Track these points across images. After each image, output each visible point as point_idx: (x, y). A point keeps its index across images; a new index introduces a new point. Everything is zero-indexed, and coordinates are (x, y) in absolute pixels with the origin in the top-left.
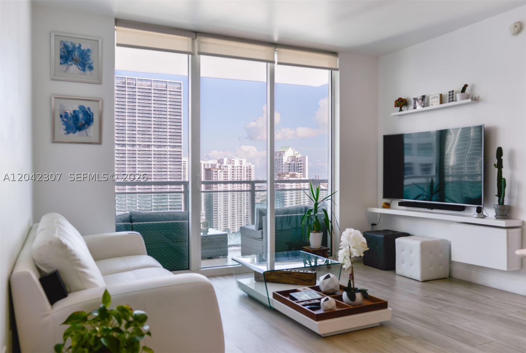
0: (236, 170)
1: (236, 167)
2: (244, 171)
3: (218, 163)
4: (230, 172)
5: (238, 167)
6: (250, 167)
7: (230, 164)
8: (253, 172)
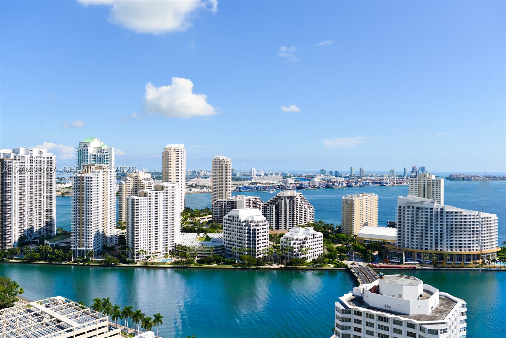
0: (34, 161)
1: (35, 158)
2: (44, 162)
3: (13, 152)
4: (28, 163)
5: (36, 157)
6: (51, 158)
7: (28, 154)
8: (54, 163)
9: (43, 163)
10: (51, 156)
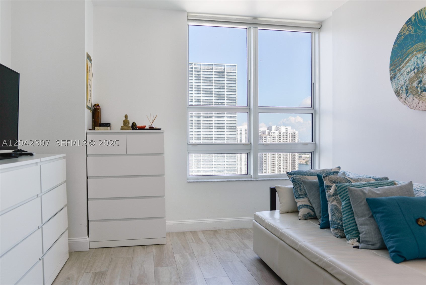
2: (289, 136)
3: (268, 129)
4: (278, 137)
5: (284, 133)
6: (294, 133)
7: (278, 131)
8: (297, 137)
9: (288, 138)
10: (294, 132)
